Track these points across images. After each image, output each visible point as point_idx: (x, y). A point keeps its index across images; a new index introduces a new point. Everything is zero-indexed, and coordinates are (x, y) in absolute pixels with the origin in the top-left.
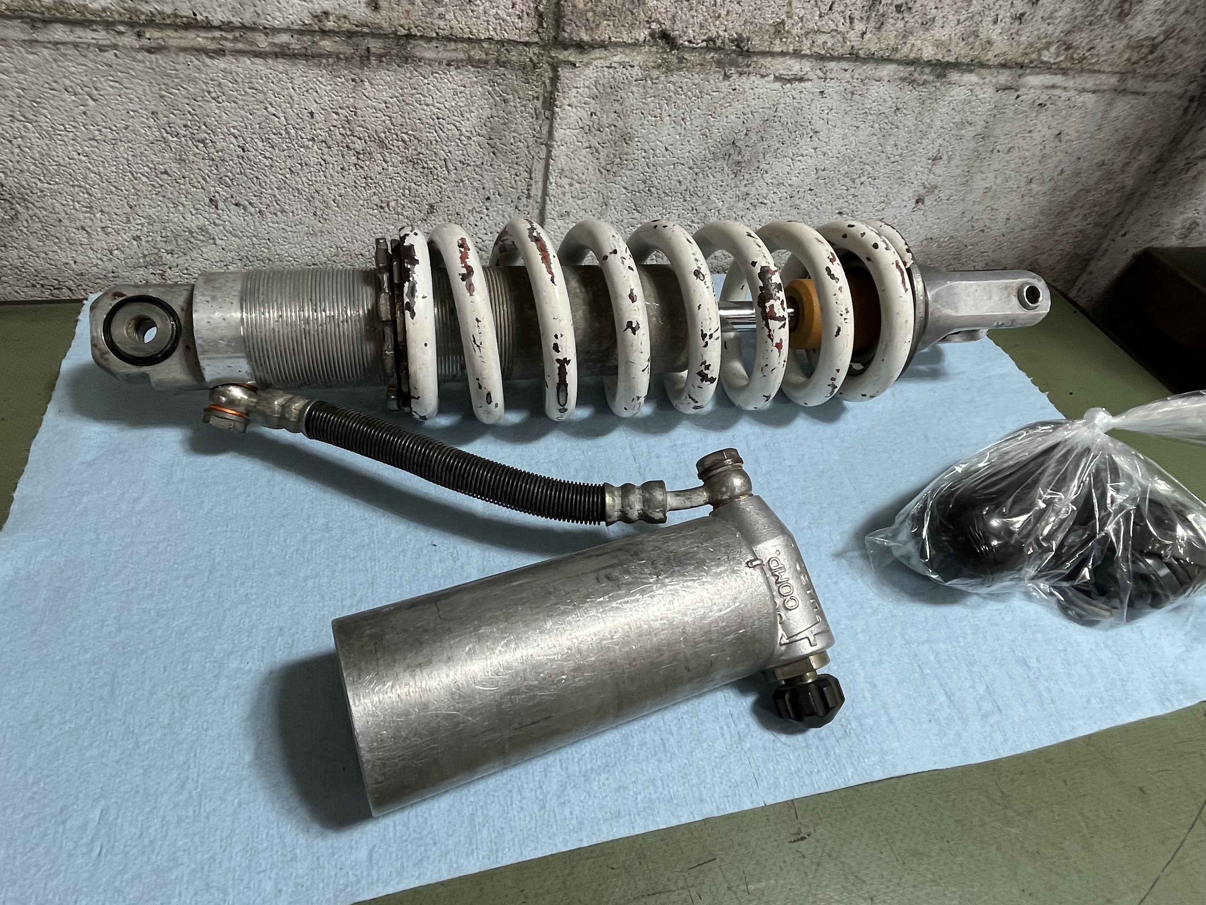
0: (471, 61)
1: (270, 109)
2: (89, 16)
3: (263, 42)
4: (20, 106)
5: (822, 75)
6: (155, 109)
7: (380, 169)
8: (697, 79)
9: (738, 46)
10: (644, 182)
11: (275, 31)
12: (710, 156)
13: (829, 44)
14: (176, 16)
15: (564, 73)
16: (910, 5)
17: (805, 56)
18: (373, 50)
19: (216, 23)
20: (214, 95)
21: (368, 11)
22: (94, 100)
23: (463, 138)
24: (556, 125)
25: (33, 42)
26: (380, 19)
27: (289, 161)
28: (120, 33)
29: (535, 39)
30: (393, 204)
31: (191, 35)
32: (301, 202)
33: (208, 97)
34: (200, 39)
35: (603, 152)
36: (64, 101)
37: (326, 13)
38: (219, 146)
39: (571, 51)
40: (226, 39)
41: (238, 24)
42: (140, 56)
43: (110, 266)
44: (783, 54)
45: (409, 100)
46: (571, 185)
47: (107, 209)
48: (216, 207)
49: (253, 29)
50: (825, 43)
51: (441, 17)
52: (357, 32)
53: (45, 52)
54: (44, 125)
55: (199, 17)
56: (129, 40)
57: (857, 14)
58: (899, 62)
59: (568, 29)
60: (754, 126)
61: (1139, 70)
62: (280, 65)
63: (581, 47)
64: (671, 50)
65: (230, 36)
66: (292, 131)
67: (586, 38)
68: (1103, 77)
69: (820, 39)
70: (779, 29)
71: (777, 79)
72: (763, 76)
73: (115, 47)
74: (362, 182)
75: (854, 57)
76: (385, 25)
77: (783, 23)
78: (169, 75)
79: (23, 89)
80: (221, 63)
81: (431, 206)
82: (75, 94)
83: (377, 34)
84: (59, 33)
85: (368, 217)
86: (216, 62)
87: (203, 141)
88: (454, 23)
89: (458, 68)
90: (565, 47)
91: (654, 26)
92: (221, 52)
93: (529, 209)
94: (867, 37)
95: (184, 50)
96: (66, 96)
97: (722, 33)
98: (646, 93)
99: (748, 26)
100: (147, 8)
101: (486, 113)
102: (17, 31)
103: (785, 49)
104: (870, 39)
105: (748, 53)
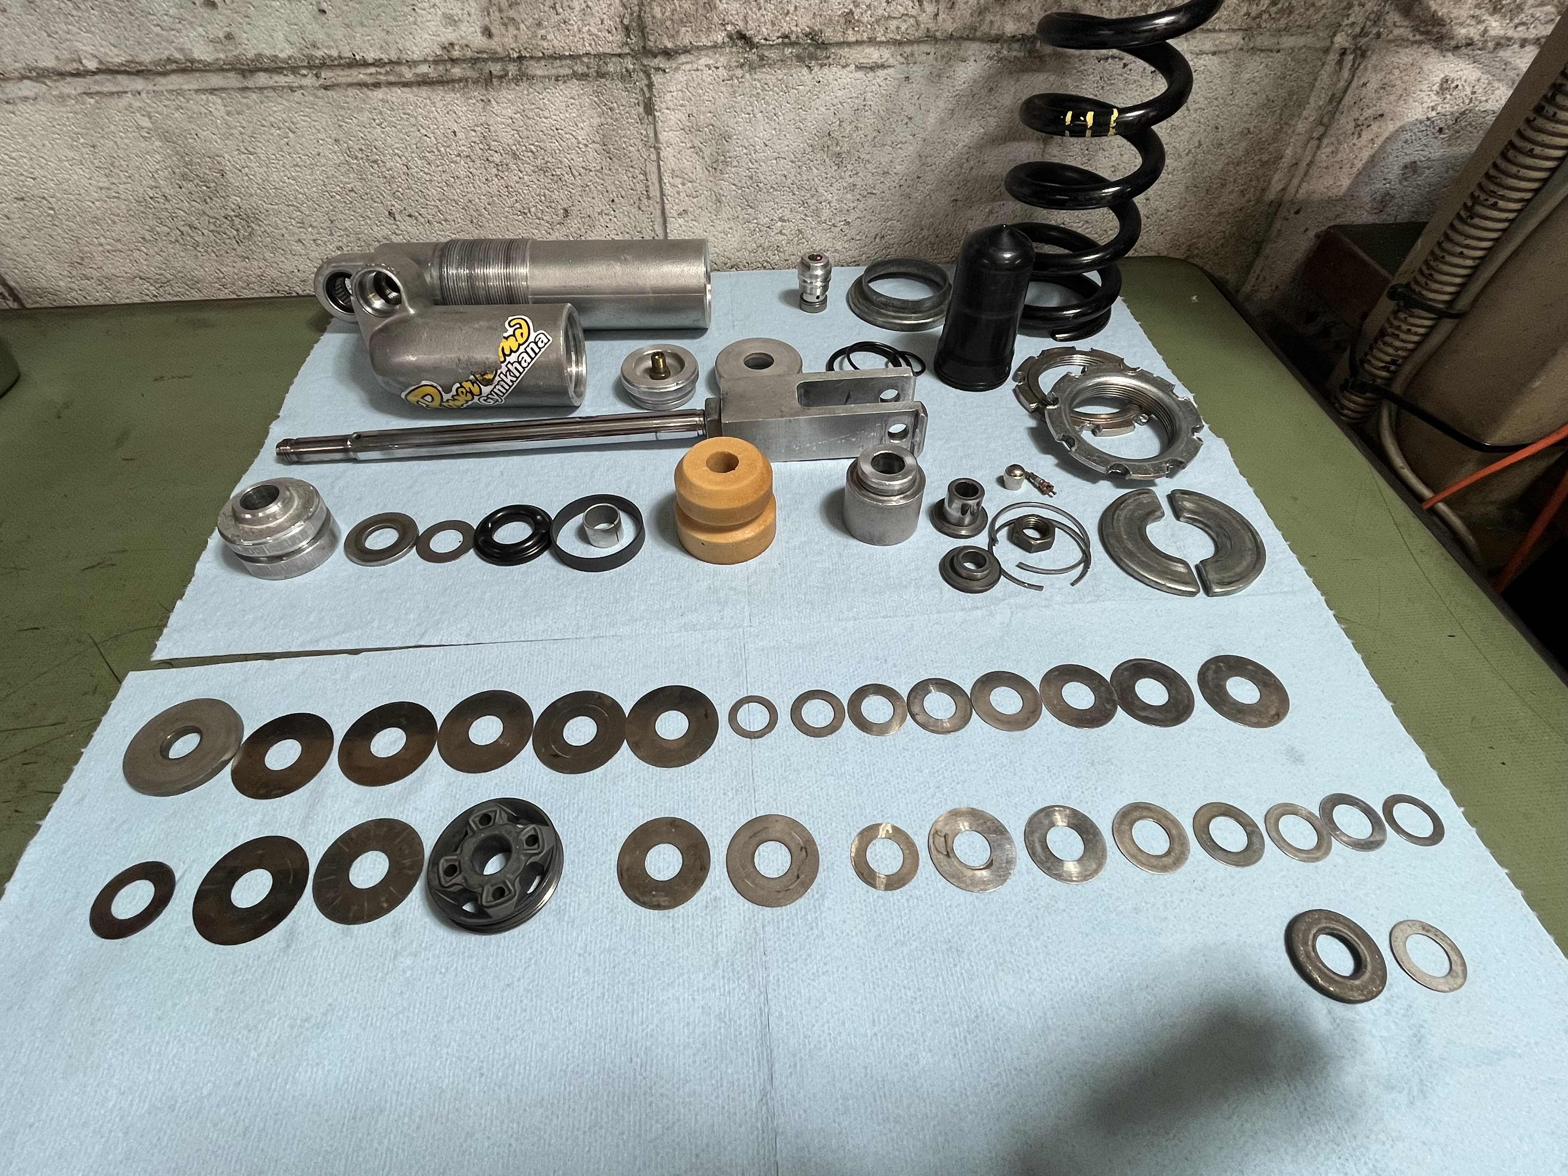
0: (575, 75)
1: (422, 131)
2: (281, 65)
3: (408, 74)
4: (243, 141)
5: (902, 60)
6: (337, 137)
7: (517, 178)
8: (780, 74)
9: (812, 39)
10: (751, 178)
11: (415, 63)
12: (809, 149)
13: (903, 29)
14: (340, 57)
15: (657, 78)
17: (882, 42)
18: (494, 72)
19: (370, 61)
20: (377, 121)
21: (484, 39)
22: (294, 132)
23: (581, 146)
24: (659, 129)
25: (245, 89)
26: (493, 44)
27: (444, 175)
28: (305, 76)
29: (626, 50)
30: (533, 210)
31: (354, 72)
32: (458, 212)
33: (374, 124)
34: (361, 75)
35: (707, 152)
36: (272, 135)
37: (452, 44)
38: (388, 165)
39: (659, 58)
40: (380, 74)
41: (386, 61)
42: (320, 94)
44: (858, 43)
45: (530, 114)
46: (683, 184)
47: (315, 224)
48: (394, 219)
49: (398, 63)
50: (898, 28)
51: (544, 38)
52: (478, 58)
53: (254, 96)
54: (261, 156)
55: (357, 57)
56: (309, 81)
58: (982, 40)
59: (652, 38)
60: (846, 116)
62: (424, 92)
63: (667, 54)
64: (751, 49)
65: (382, 71)
66: (442, 149)
67: (669, 45)
68: (1222, 36)
69: (893, 24)
70: (849, 19)
71: (859, 68)
72: (844, 67)
73: (301, 87)
74: (504, 191)
75: (931, 39)
76: (499, 50)
77: (851, 12)
78: (343, 108)
79: (244, 128)
80: (379, 94)
81: (566, 210)
82: (279, 129)
83: (495, 58)
84: (262, 79)
85: (515, 223)
86: (375, 93)
87: (375, 162)
88: (556, 43)
89: (565, 82)
90: (655, 55)
91: (729, 28)
92: (377, 85)
93: (651, 209)
94: (940, 18)
95: (350, 85)
96: (273, 130)
97: (794, 29)
98: (735, 92)
99: (818, 19)
100: (319, 53)
101: (596, 121)
102: (233, 80)
103: (859, 37)
104: (944, 20)
105: (824, 46)
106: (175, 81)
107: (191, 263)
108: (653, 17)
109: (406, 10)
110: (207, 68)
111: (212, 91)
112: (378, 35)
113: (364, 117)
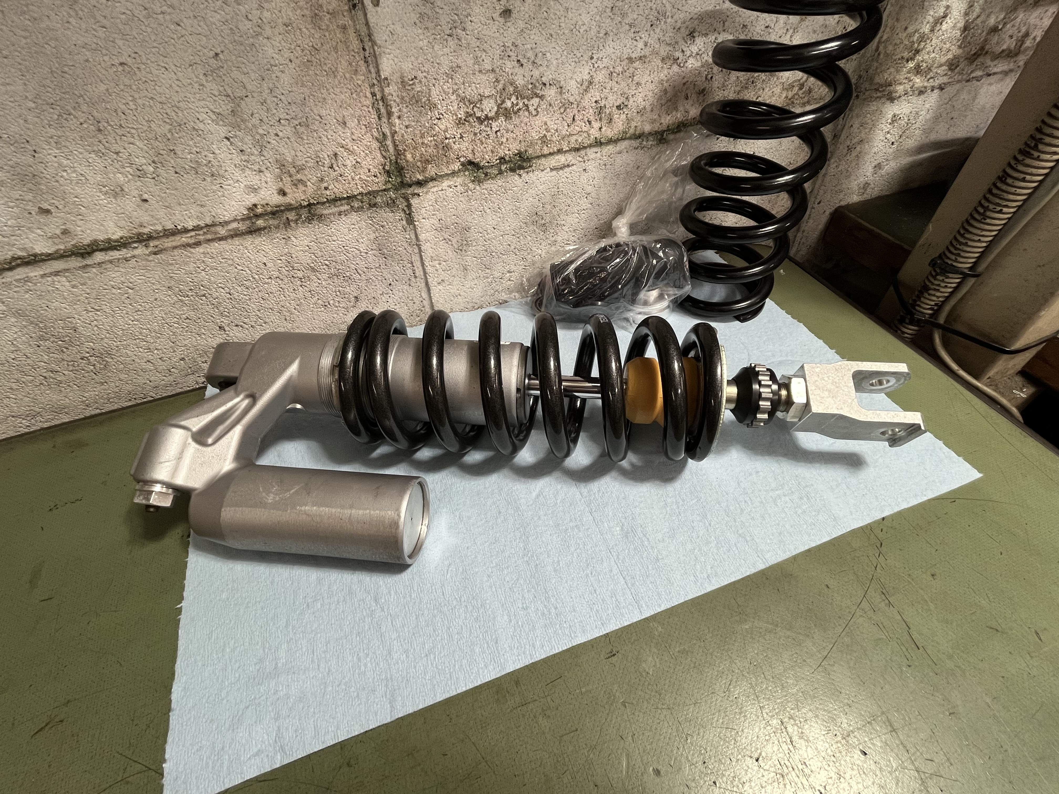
0: (353, 209)
1: (238, 267)
2: (113, 244)
3: (222, 231)
4: (89, 303)
5: (581, 159)
6: (169, 285)
7: (317, 284)
8: (500, 183)
9: (520, 157)
10: (486, 251)
11: (227, 223)
12: (524, 225)
13: (580, 141)
14: (165, 230)
15: (414, 202)
16: (626, 104)
17: (566, 151)
18: (290, 218)
19: (191, 228)
20: (202, 268)
21: (281, 197)
22: (132, 289)
23: (362, 254)
24: (419, 232)
25: (86, 266)
26: (289, 200)
27: (260, 293)
28: (136, 248)
29: (389, 186)
30: (331, 302)
31: (177, 238)
32: (274, 315)
33: (199, 271)
34: (184, 239)
35: (454, 241)
36: (114, 294)
37: (255, 205)
38: (214, 296)
39: (413, 187)
40: (199, 235)
41: (203, 225)
42: (151, 258)
43: (171, 378)
44: (551, 154)
45: (322, 241)
46: (440, 264)
47: (159, 348)
48: (225, 330)
49: (214, 225)
50: (576, 140)
51: (326, 188)
52: (277, 211)
53: (94, 270)
54: (107, 310)
55: (179, 227)
56: (142, 250)
57: (592, 118)
58: (630, 138)
59: (407, 176)
60: (546, 201)
61: (795, 102)
62: (237, 241)
63: (420, 184)
64: (478, 170)
65: (201, 232)
66: (256, 276)
67: (421, 178)
69: (573, 139)
70: (544, 140)
71: (552, 170)
72: (542, 171)
73: (134, 256)
74: (308, 295)
75: (598, 143)
76: (293, 202)
77: (545, 136)
78: (172, 264)
79: (88, 294)
80: (200, 249)
81: (356, 297)
82: (119, 289)
83: (289, 208)
84: (99, 257)
85: (319, 313)
86: (197, 249)
87: (204, 295)
88: (336, 190)
89: (346, 215)
90: (410, 186)
91: (462, 159)
92: (198, 244)
93: (418, 284)
94: (603, 130)
95: (175, 248)
96: (114, 291)
97: (507, 152)
98: (470, 199)
99: (523, 143)
100: (146, 230)
101: (372, 236)
102: (75, 262)
103: (551, 151)
104: (606, 130)
105: (529, 160)
106: (21, 273)
107: (55, 397)
108: (407, 161)
109: (214, 188)
110: (49, 257)
111: (57, 273)
112: (194, 210)
113: (191, 267)
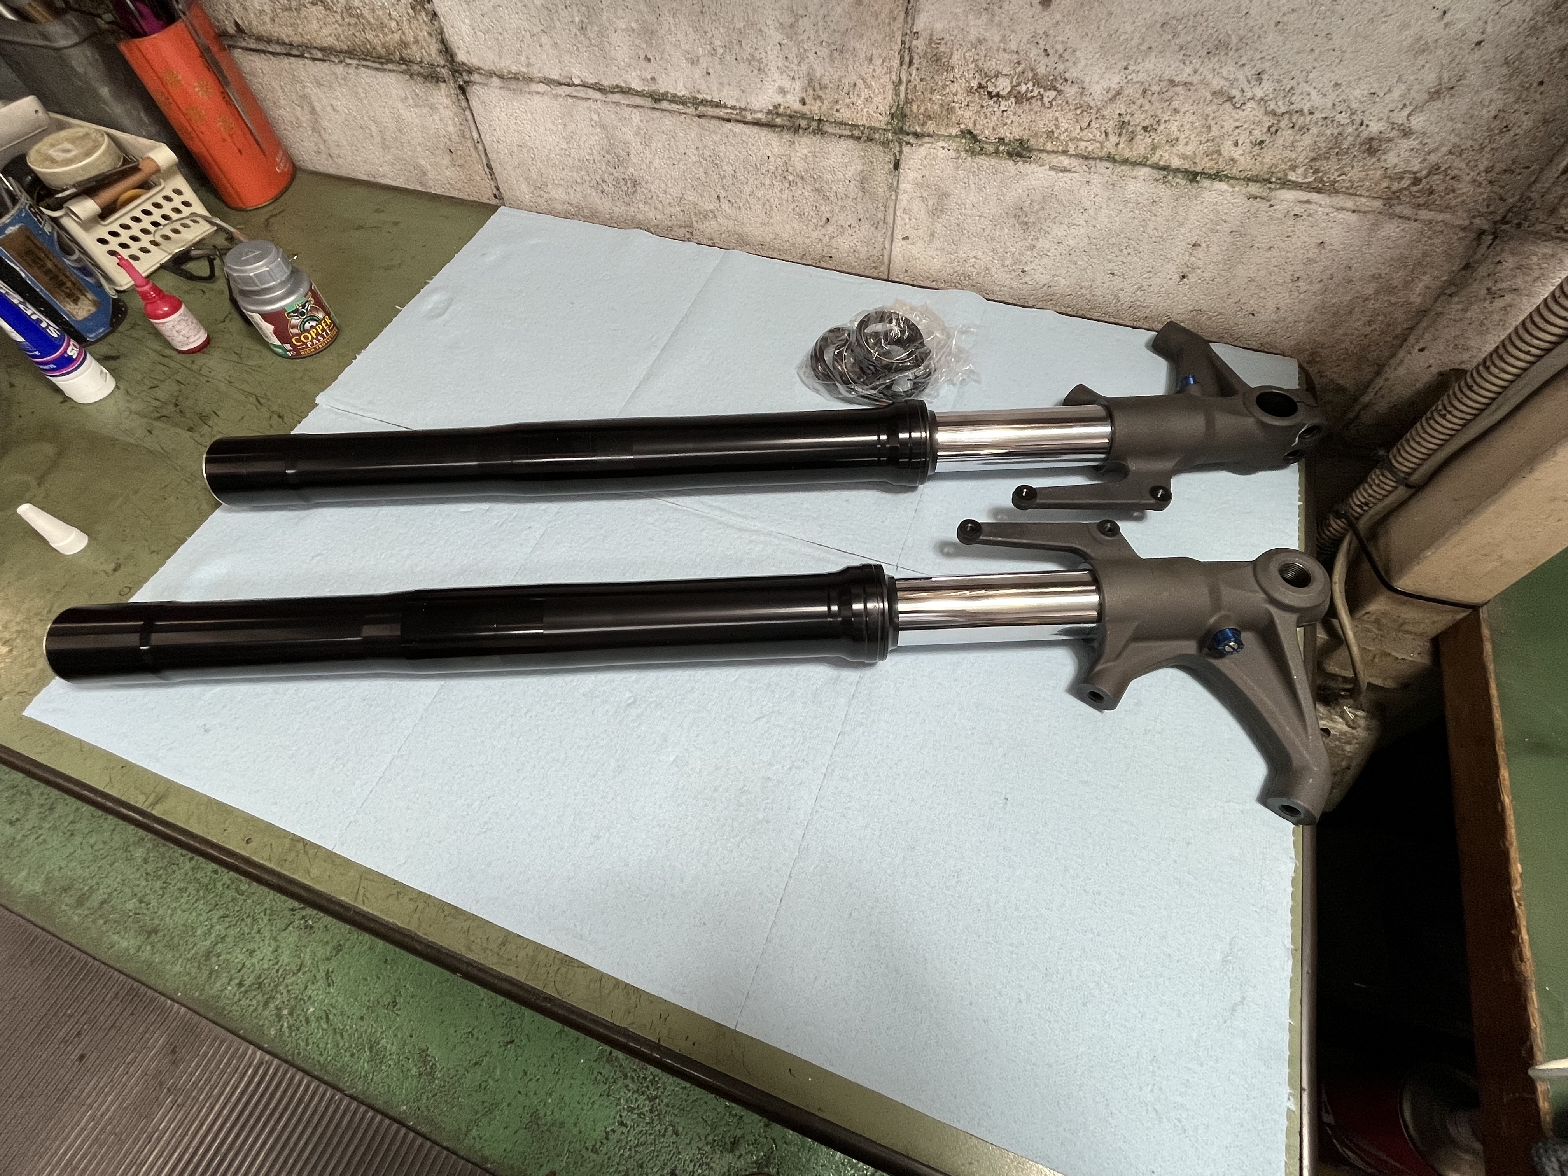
0: (852, 136)
1: (749, 152)
2: (677, 99)
3: (749, 117)
4: (645, 138)
5: (1087, 169)
6: (698, 146)
7: (801, 192)
8: (993, 162)
9: (1021, 144)
10: (958, 225)
11: (755, 112)
12: (1004, 215)
13: (1090, 149)
14: (712, 101)
15: (906, 149)
16: (1155, 127)
17: (1072, 155)
18: (802, 125)
19: (729, 106)
20: (724, 141)
21: (800, 106)
22: (674, 138)
23: (846, 181)
24: (900, 180)
25: (655, 109)
26: (805, 109)
28: (689, 107)
29: (889, 127)
30: (806, 214)
31: (718, 110)
32: (760, 205)
33: (721, 143)
34: (721, 113)
35: (930, 203)
36: (662, 137)
37: (780, 105)
38: (724, 168)
39: (911, 136)
40: (733, 114)
41: (738, 107)
42: (695, 119)
43: (670, 224)
44: (1053, 152)
45: (818, 155)
46: (910, 219)
47: (672, 194)
48: (720, 201)
49: (745, 110)
50: (1086, 147)
51: (837, 111)
52: (794, 116)
53: (658, 114)
54: (653, 148)
55: (722, 102)
56: (691, 110)
57: (1110, 130)
58: (1152, 166)
59: (908, 124)
60: (1036, 198)
61: (1403, 199)
62: (756, 129)
63: (916, 135)
64: (975, 142)
65: (735, 112)
66: (759, 165)
67: (919, 130)
68: (1364, 200)
69: (1083, 145)
70: (1050, 135)
71: (1052, 168)
72: (1040, 166)
73: (685, 113)
74: (790, 199)
75: (1110, 158)
76: (808, 113)
77: (1053, 131)
78: (706, 130)
79: (647, 130)
80: (729, 126)
81: (828, 219)
82: (667, 135)
83: (803, 116)
84: (665, 105)
85: (793, 219)
87: (717, 164)
88: (845, 115)
89: (845, 140)
90: (908, 134)
91: (962, 126)
92: (729, 120)
93: (885, 230)
94: (1120, 146)
95: (713, 117)
96: (663, 135)
97: (1008, 135)
98: (958, 168)
99: (1027, 131)
100: (700, 97)
101: (859, 168)
102: (648, 103)
103: (1055, 149)
104: (1123, 149)
105: (1030, 150)
106: (617, 97)
107: (598, 201)
108: (911, 111)
109: (757, 80)
110: (637, 93)
111: (636, 107)
112: (736, 93)
113: (717, 138)
